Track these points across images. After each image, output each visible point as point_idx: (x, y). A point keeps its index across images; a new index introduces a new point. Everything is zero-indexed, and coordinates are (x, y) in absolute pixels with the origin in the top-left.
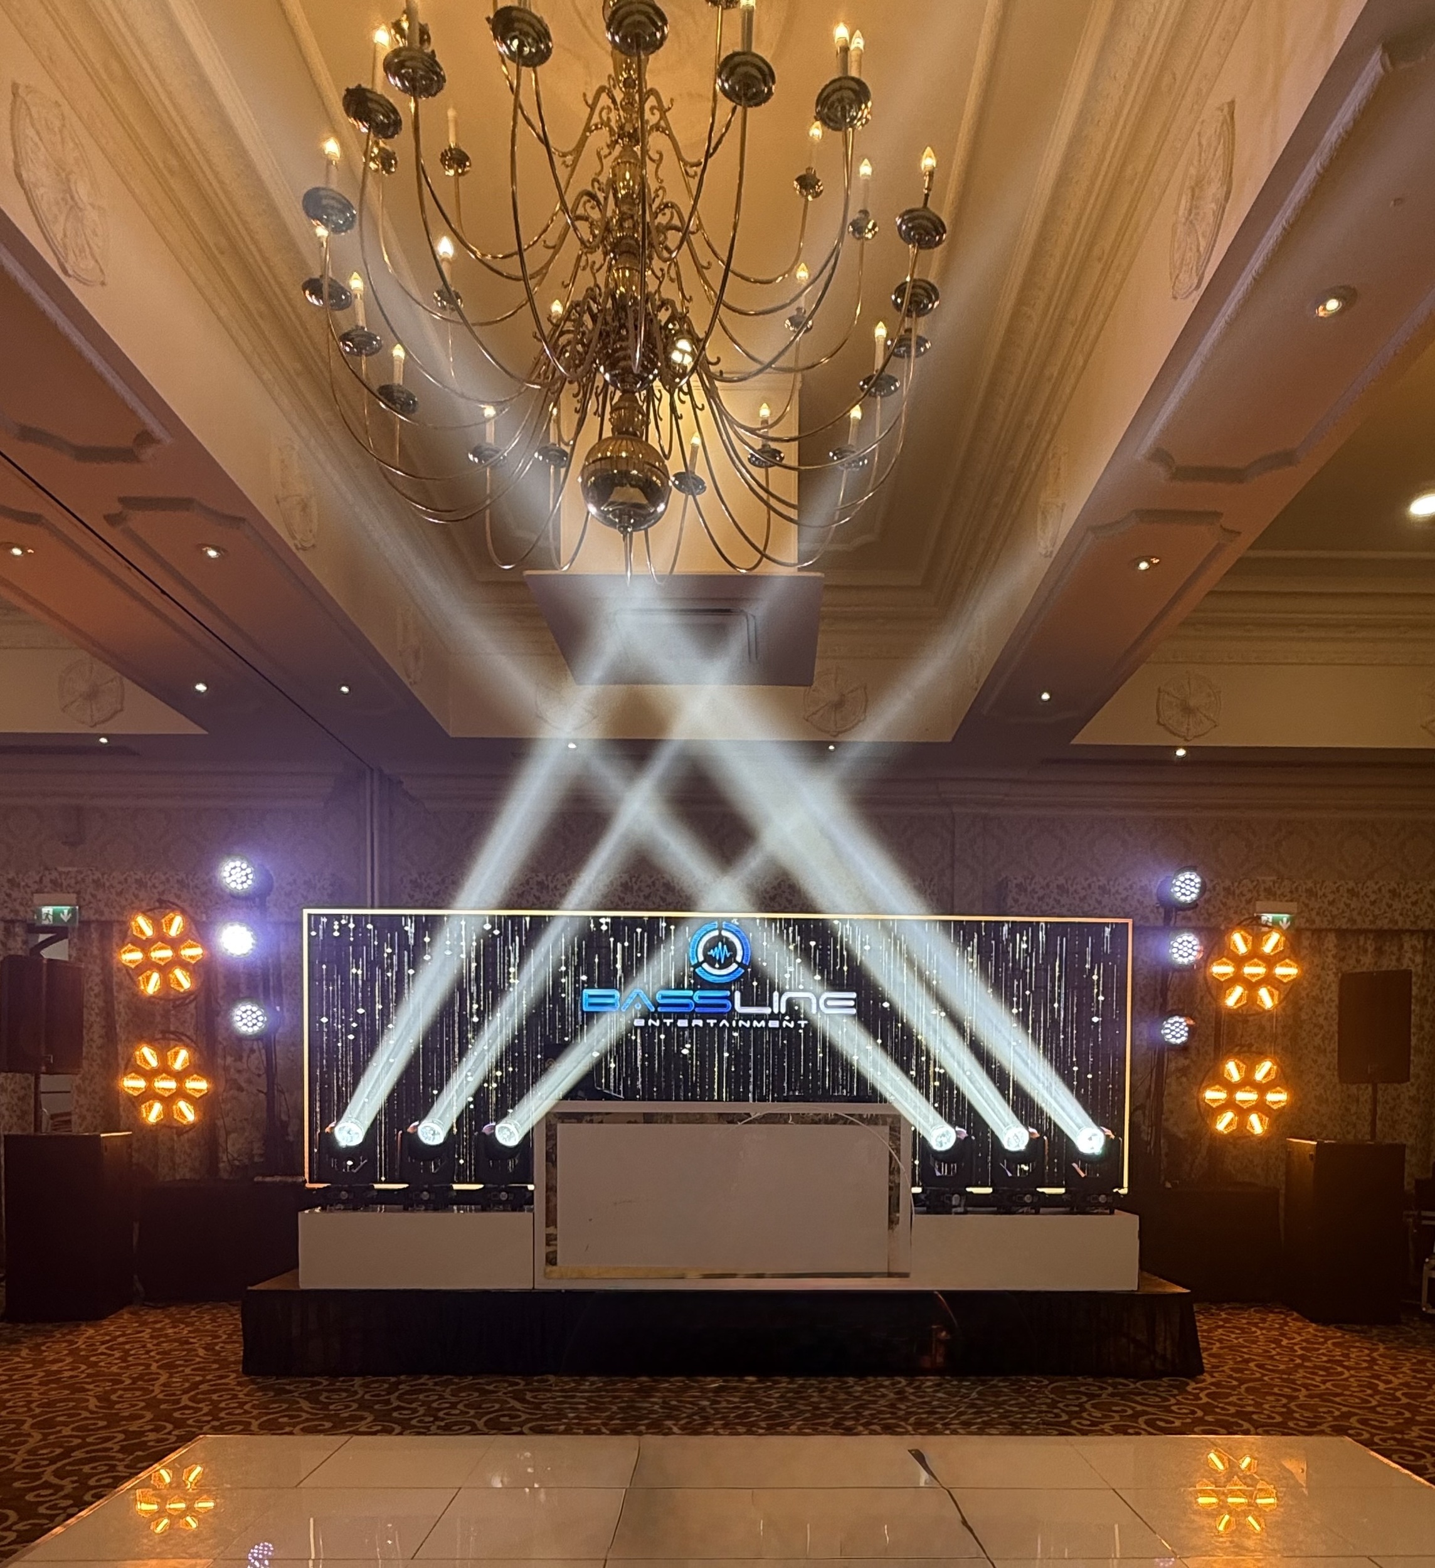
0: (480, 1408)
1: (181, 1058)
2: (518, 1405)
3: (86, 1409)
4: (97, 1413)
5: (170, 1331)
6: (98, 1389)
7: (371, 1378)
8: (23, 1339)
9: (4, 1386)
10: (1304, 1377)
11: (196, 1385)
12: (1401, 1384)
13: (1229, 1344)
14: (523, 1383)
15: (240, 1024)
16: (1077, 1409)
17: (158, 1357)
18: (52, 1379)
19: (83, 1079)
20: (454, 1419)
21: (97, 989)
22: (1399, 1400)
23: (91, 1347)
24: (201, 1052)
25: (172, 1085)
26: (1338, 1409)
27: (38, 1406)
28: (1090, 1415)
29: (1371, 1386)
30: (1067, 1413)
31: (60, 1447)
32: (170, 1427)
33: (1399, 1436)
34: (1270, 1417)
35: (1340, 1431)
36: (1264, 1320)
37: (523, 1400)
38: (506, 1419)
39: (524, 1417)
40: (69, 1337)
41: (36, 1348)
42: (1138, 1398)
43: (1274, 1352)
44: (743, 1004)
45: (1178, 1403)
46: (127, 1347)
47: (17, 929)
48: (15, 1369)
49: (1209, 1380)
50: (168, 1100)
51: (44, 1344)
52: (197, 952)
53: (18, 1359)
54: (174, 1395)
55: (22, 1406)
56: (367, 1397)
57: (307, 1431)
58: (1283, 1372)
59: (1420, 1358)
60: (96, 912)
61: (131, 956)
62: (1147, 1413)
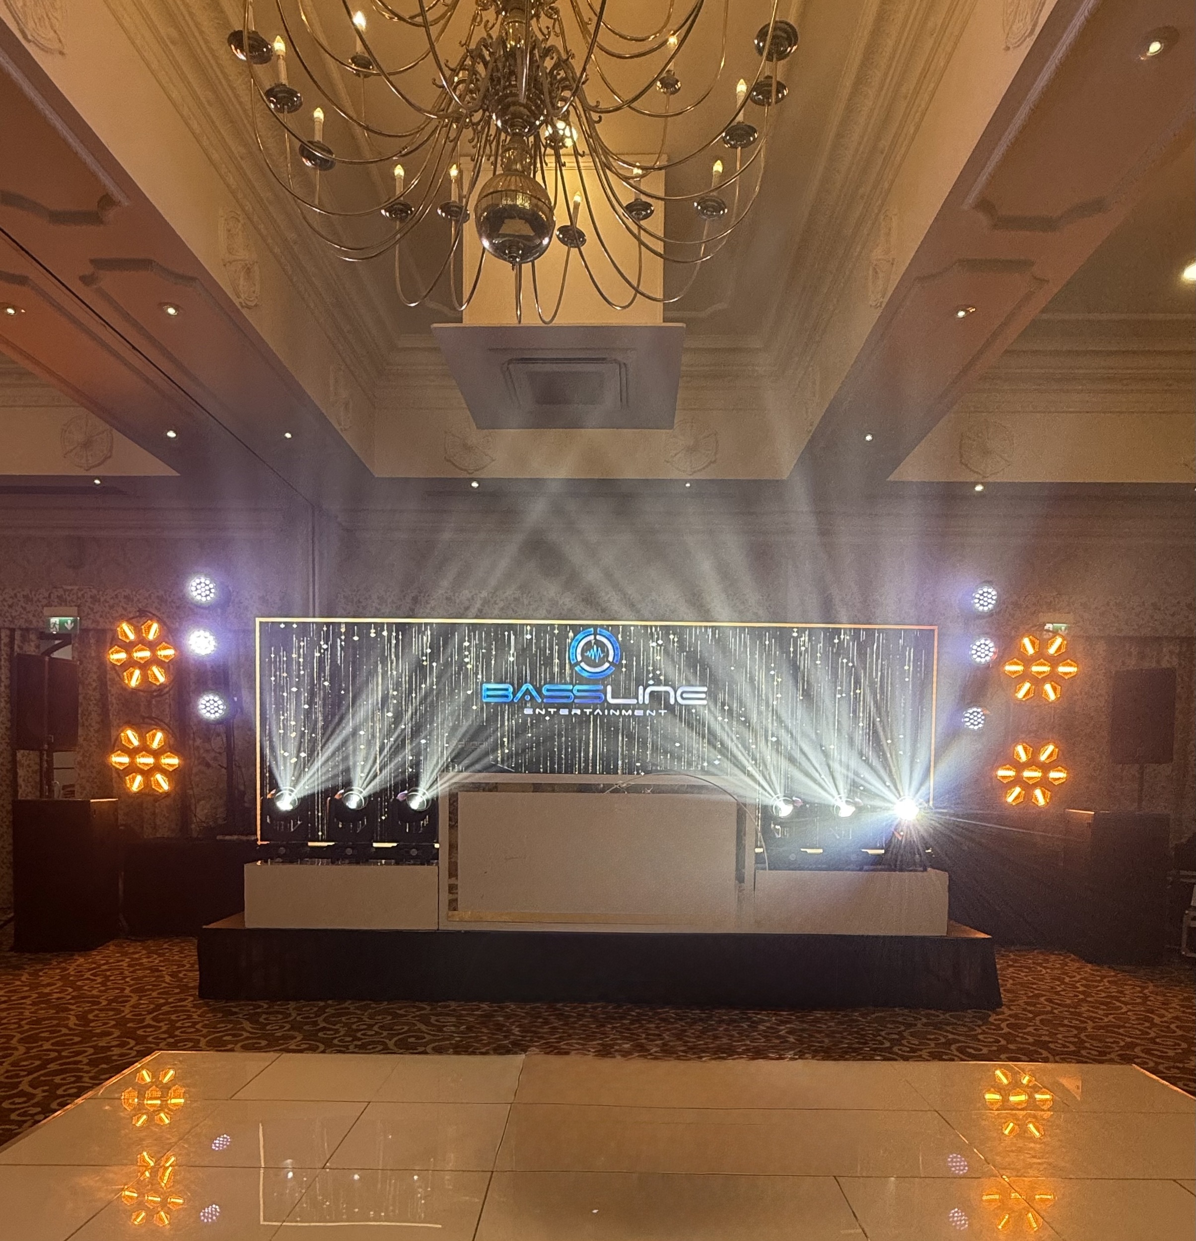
0: (392, 1030)
1: (158, 739)
2: (424, 1028)
3: (66, 1026)
4: (74, 1030)
5: (145, 960)
6: (80, 1009)
7: (303, 1002)
8: (26, 966)
9: (4, 1006)
10: (1088, 1011)
11: (159, 1007)
12: (1173, 1018)
13: (1021, 981)
14: (428, 1008)
15: (204, 711)
16: (896, 1037)
17: (132, 982)
18: (44, 999)
19: (84, 756)
20: (368, 1039)
21: (94, 684)
22: (1174, 1032)
23: (79, 974)
24: (174, 735)
25: (150, 760)
26: (1123, 1040)
27: (27, 1024)
28: (908, 1042)
29: (1147, 1019)
30: (890, 1040)
31: (40, 1059)
32: (132, 1043)
33: (1181, 1065)
34: (1064, 1046)
35: (1127, 1059)
36: (1047, 961)
37: (427, 1023)
38: (412, 1040)
39: (428, 1037)
40: (63, 965)
41: (35, 974)
42: (949, 1028)
43: (1059, 989)
44: (613, 697)
45: (984, 1033)
46: (108, 973)
47: (31, 636)
48: (15, 991)
49: (1008, 1012)
50: (147, 773)
51: (41, 970)
52: (170, 652)
53: (18, 983)
54: (140, 1015)
55: (14, 1023)
56: (299, 1018)
57: (246, 1048)
58: (1068, 1006)
59: (1186, 995)
60: (94, 621)
61: (117, 656)
62: (959, 1041)
